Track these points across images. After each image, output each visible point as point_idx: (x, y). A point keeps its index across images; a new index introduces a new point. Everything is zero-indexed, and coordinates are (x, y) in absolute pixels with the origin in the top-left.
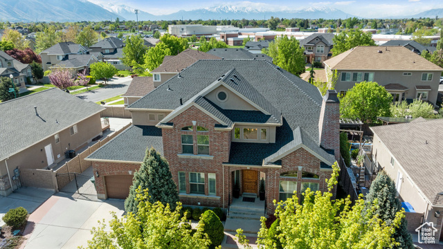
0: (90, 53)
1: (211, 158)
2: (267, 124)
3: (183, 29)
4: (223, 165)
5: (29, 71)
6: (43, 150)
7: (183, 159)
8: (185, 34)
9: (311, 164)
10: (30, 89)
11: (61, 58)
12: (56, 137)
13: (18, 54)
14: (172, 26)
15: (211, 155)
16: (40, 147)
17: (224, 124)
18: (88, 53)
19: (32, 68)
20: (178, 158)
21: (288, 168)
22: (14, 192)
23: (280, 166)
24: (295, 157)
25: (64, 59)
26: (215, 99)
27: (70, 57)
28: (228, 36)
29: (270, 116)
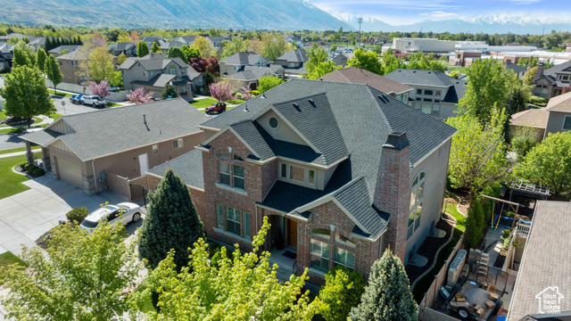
0: (271, 66)
1: (245, 194)
2: (312, 164)
3: (410, 44)
4: (256, 205)
5: (201, 80)
6: (136, 159)
7: (220, 190)
8: (412, 50)
9: (346, 225)
10: (195, 99)
11: (237, 69)
12: (155, 147)
13: (201, 62)
14: (398, 39)
15: (245, 190)
16: (134, 154)
17: (258, 156)
18: (268, 66)
19: (204, 77)
20: (216, 188)
21: (319, 224)
22: (98, 194)
23: (306, 219)
24: (327, 211)
25: (239, 71)
26: (266, 125)
27: (247, 68)
28: (466, 55)
29: (319, 155)
